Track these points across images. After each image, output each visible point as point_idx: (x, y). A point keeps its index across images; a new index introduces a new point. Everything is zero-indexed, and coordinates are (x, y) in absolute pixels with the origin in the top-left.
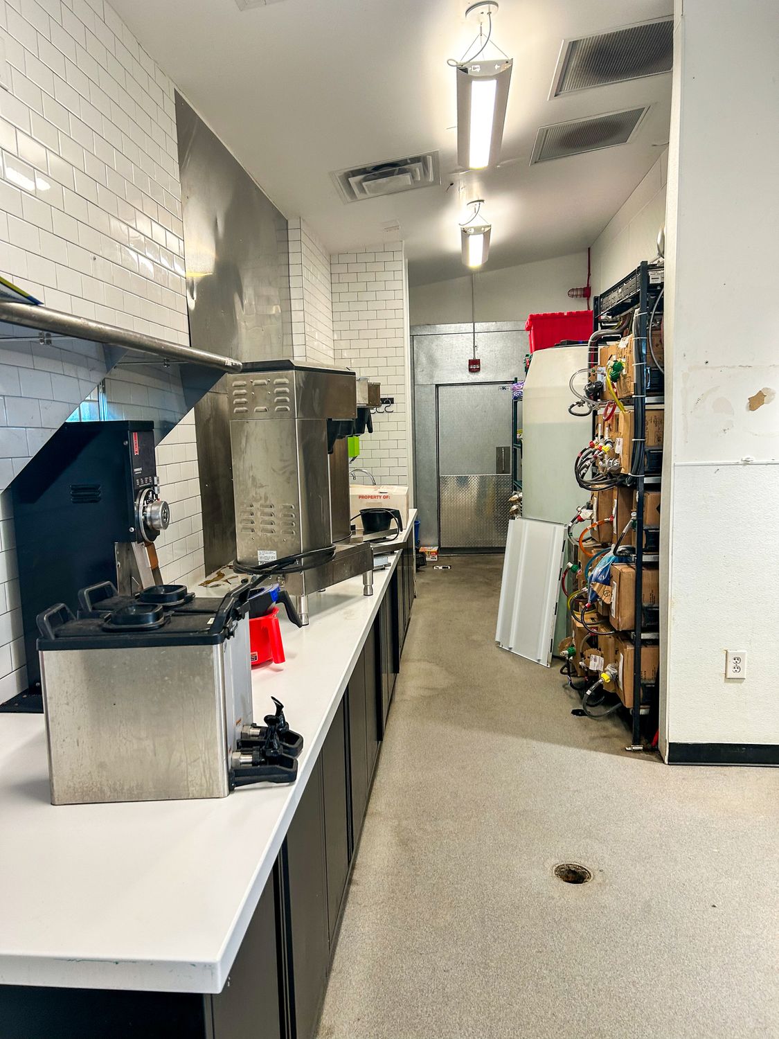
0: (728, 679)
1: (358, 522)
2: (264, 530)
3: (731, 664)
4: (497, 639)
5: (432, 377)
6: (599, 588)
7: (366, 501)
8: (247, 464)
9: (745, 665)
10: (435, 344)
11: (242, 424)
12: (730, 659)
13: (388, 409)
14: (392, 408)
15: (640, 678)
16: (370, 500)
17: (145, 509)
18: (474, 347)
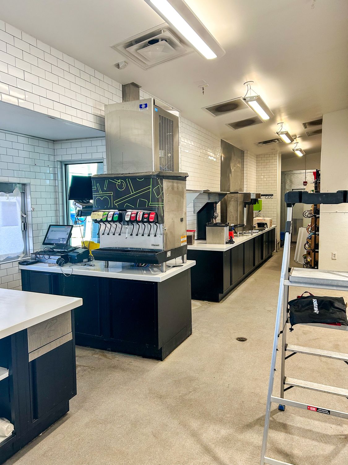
0: (332, 259)
1: (256, 226)
2: (232, 220)
3: (333, 256)
4: (295, 259)
5: (291, 187)
6: (308, 240)
7: (259, 221)
8: (230, 209)
9: (336, 256)
10: (293, 176)
11: (229, 202)
12: (333, 255)
13: (271, 197)
14: (273, 197)
15: (315, 260)
16: (260, 221)
17: (215, 214)
18: (306, 177)
